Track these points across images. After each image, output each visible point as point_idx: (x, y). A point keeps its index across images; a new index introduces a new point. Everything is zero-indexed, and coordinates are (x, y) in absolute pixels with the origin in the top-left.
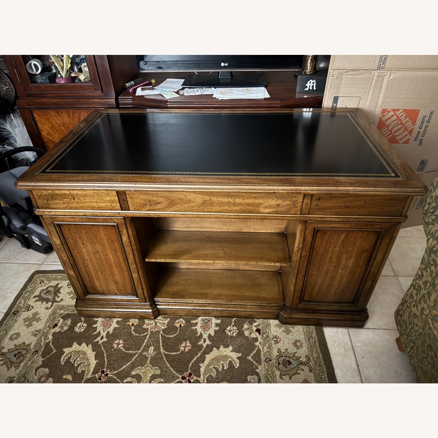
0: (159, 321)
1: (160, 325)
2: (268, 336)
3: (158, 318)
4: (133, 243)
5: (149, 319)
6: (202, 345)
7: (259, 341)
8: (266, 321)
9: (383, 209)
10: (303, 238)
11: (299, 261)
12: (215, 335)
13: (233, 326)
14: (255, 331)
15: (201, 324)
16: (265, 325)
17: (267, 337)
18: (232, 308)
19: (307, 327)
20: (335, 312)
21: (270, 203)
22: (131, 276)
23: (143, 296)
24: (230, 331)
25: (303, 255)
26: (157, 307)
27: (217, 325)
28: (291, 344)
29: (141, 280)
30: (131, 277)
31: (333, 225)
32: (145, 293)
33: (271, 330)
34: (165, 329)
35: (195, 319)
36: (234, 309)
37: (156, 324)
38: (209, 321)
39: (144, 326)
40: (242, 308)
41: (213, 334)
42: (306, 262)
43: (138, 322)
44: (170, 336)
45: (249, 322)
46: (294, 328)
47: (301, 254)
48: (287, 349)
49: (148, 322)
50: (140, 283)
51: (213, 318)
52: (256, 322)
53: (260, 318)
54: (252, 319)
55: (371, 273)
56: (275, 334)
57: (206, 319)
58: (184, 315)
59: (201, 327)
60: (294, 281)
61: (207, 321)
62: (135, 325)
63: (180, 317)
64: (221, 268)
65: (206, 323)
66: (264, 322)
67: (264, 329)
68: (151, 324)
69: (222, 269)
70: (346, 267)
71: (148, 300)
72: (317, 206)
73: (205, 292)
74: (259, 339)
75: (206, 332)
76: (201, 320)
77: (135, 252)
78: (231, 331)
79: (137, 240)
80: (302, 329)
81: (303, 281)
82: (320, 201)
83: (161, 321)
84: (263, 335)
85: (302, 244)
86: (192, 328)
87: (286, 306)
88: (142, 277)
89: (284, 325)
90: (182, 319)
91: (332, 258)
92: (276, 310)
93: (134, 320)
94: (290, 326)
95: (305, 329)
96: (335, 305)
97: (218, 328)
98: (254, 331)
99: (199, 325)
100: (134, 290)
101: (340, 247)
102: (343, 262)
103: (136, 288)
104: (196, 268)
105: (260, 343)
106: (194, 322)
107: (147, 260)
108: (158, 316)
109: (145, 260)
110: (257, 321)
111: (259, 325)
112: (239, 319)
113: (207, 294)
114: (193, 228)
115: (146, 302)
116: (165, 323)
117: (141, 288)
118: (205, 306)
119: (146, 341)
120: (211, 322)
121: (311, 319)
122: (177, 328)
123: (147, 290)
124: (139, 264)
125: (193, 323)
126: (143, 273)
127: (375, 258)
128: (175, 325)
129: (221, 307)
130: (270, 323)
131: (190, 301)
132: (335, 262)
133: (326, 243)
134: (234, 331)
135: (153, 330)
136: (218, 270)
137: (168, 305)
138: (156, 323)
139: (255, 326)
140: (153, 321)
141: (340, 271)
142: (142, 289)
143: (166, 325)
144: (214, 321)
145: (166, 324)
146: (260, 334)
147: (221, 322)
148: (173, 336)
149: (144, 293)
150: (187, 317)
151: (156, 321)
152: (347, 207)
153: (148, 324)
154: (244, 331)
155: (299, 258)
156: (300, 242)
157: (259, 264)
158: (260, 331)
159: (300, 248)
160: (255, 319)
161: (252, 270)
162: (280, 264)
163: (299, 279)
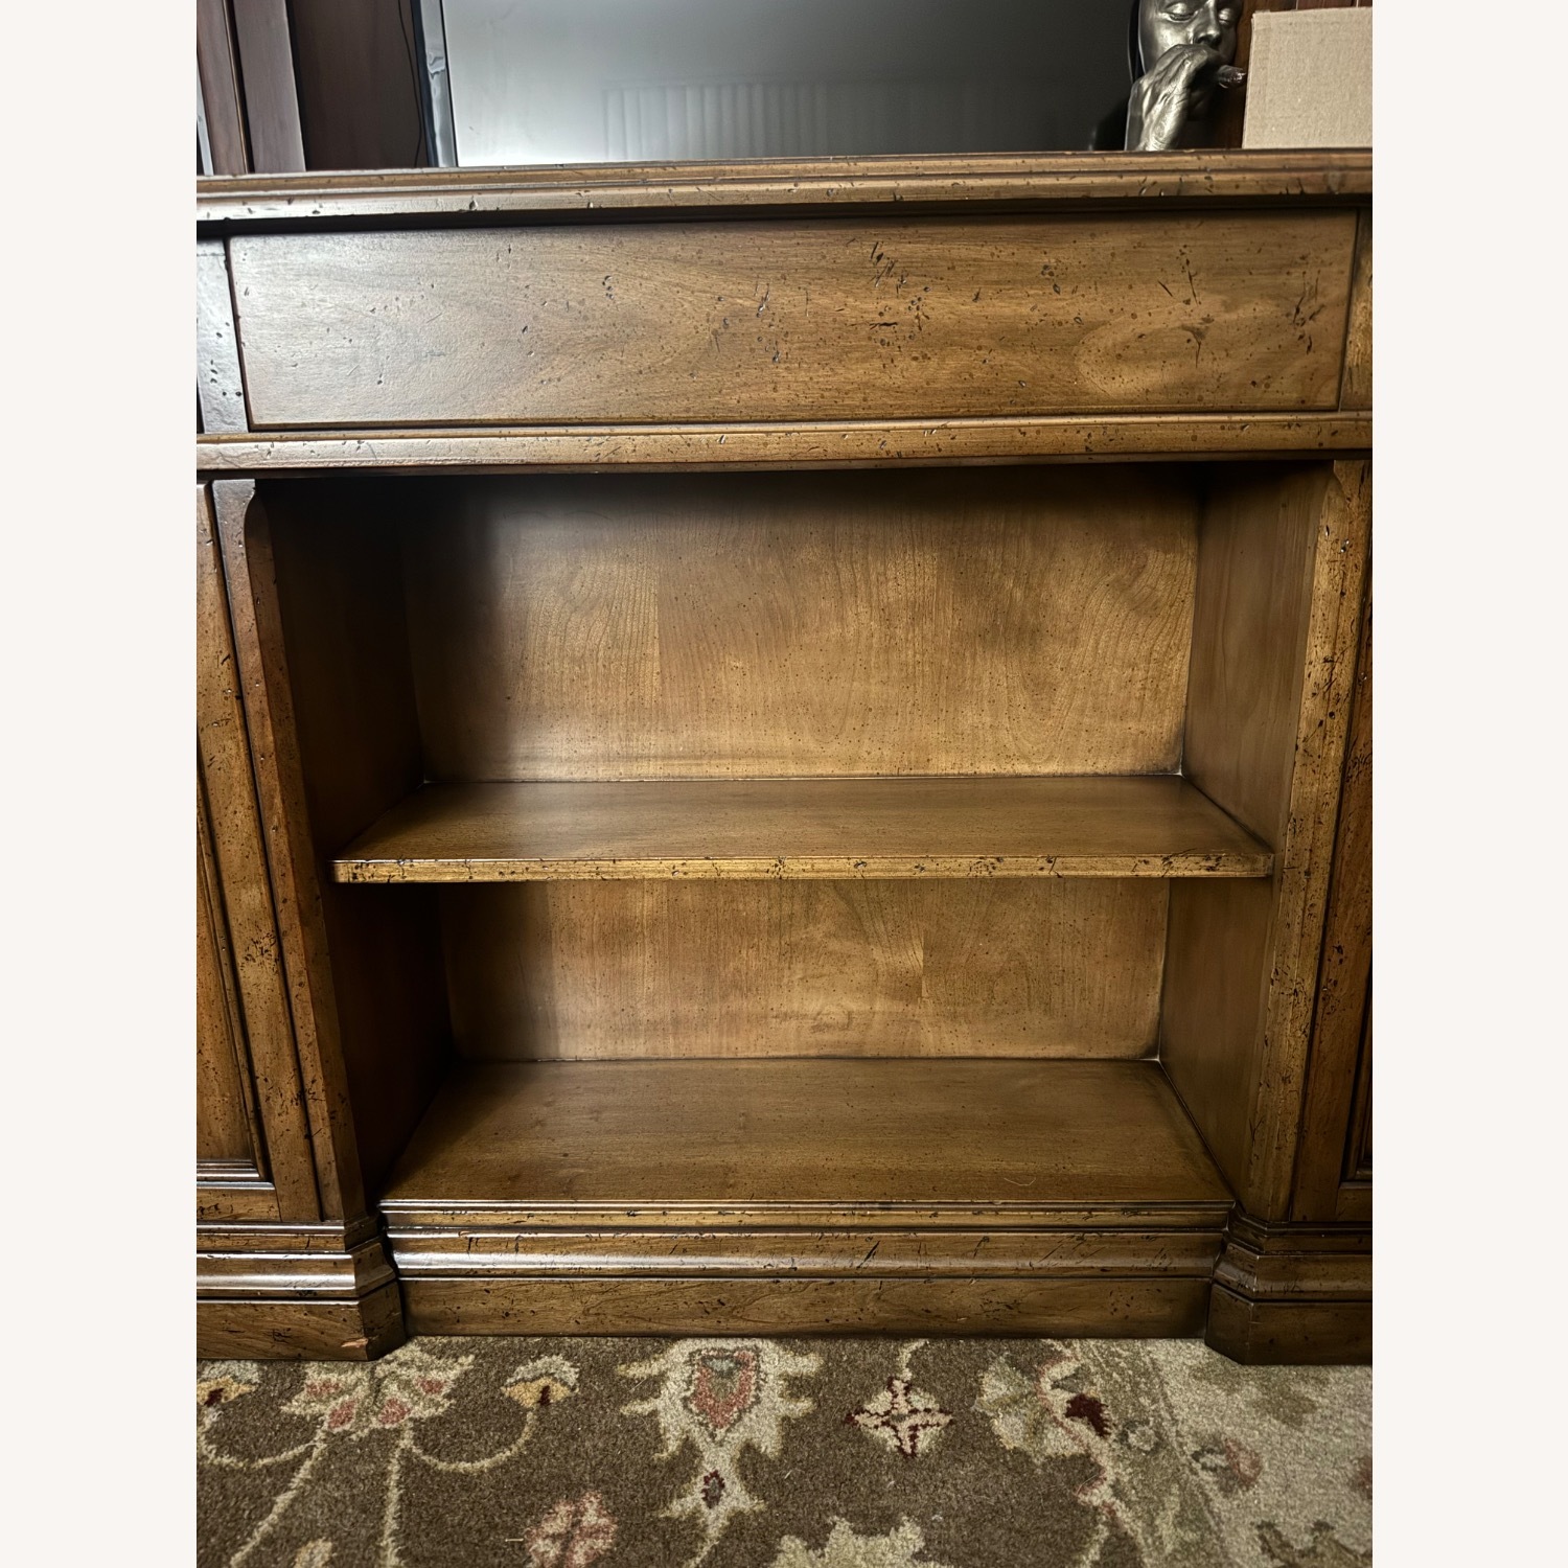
0: (403, 1372)
1: (404, 1398)
2: (1160, 1444)
3: (398, 1352)
4: (257, 700)
5: (334, 1355)
6: (694, 1516)
7: (1110, 1475)
8: (1123, 1349)
11: (1333, 803)
12: (784, 1451)
13: (907, 1389)
14: (1068, 1415)
15: (689, 1382)
16: (1122, 1372)
17: (1155, 1451)
18: (896, 1255)
21: (1143, 316)
22: (229, 984)
23: (302, 1162)
24: (890, 1420)
26: (394, 1264)
27: (796, 1386)
29: (298, 1023)
30: (231, 996)
32: (317, 1140)
33: (1174, 1400)
34: (432, 1419)
35: (645, 1357)
36: (908, 1264)
37: (377, 1387)
38: (741, 1364)
39: (295, 1407)
40: (964, 1255)
41: (769, 1442)
43: (255, 1378)
44: (463, 1466)
45: (1012, 1362)
46: (1324, 1382)
47: (1351, 744)
48: (1321, 1526)
49: (324, 1376)
50: (286, 1049)
51: (767, 1346)
52: (1057, 1357)
53: (1084, 1334)
54: (1030, 1345)
56: (1207, 1427)
57: (722, 1355)
58: (572, 1327)
59: (685, 1399)
60: (1309, 986)
61: (725, 1365)
62: (233, 1396)
63: (550, 1340)
64: (809, 1046)
65: (721, 1374)
66: (1112, 1354)
67: (1121, 1396)
68: (342, 1393)
69: (813, 1052)
71: (334, 1198)
73: (718, 1161)
74: (1104, 1461)
75: (720, 1433)
76: (690, 1362)
77: (269, 779)
78: (901, 1418)
79: (286, 686)
83: (414, 1373)
84: (1123, 1437)
85: (1349, 656)
86: (625, 1410)
87: (1252, 1216)
88: (306, 994)
89: (1251, 1370)
90: (558, 1359)
92: (1187, 1251)
93: (234, 1367)
94: (1292, 1372)
97: (805, 1405)
98: (1059, 1413)
99: (673, 1388)
100: (250, 1106)
103: (262, 1091)
104: (661, 1054)
105: (1117, 1489)
106: (638, 1371)
107: (344, 871)
108: (402, 1342)
109: (330, 872)
110: (1068, 1352)
111: (1080, 1375)
112: (943, 1345)
113: (728, 1170)
114: (648, 758)
115: (323, 1217)
116: (440, 1385)
117: (290, 1090)
118: (717, 1248)
119: (282, 1500)
120: (757, 1369)
122: (516, 1411)
123: (332, 1115)
124: (290, 880)
125: (631, 1381)
126: (311, 961)
128: (507, 1391)
129: (819, 1251)
130: (1153, 1362)
131: (614, 1211)
134: (917, 1420)
135: (347, 1427)
136: (792, 1064)
137: (470, 1246)
138: (381, 1380)
139: (1056, 1385)
140: (359, 1374)
142: (302, 1096)
143: (448, 1397)
144: (776, 1362)
145: (446, 1390)
146: (1102, 1433)
147: (826, 1370)
148: (486, 1463)
149: (309, 1137)
150: (590, 1344)
151: (382, 1369)
153: (324, 1393)
154: (984, 1417)
155: (1338, 777)
156: (1338, 646)
157: (1067, 869)
158: (1101, 1411)
159: (1343, 693)
160: (1049, 1341)
161: (990, 1053)
162: (1203, 864)
163: (1341, 961)
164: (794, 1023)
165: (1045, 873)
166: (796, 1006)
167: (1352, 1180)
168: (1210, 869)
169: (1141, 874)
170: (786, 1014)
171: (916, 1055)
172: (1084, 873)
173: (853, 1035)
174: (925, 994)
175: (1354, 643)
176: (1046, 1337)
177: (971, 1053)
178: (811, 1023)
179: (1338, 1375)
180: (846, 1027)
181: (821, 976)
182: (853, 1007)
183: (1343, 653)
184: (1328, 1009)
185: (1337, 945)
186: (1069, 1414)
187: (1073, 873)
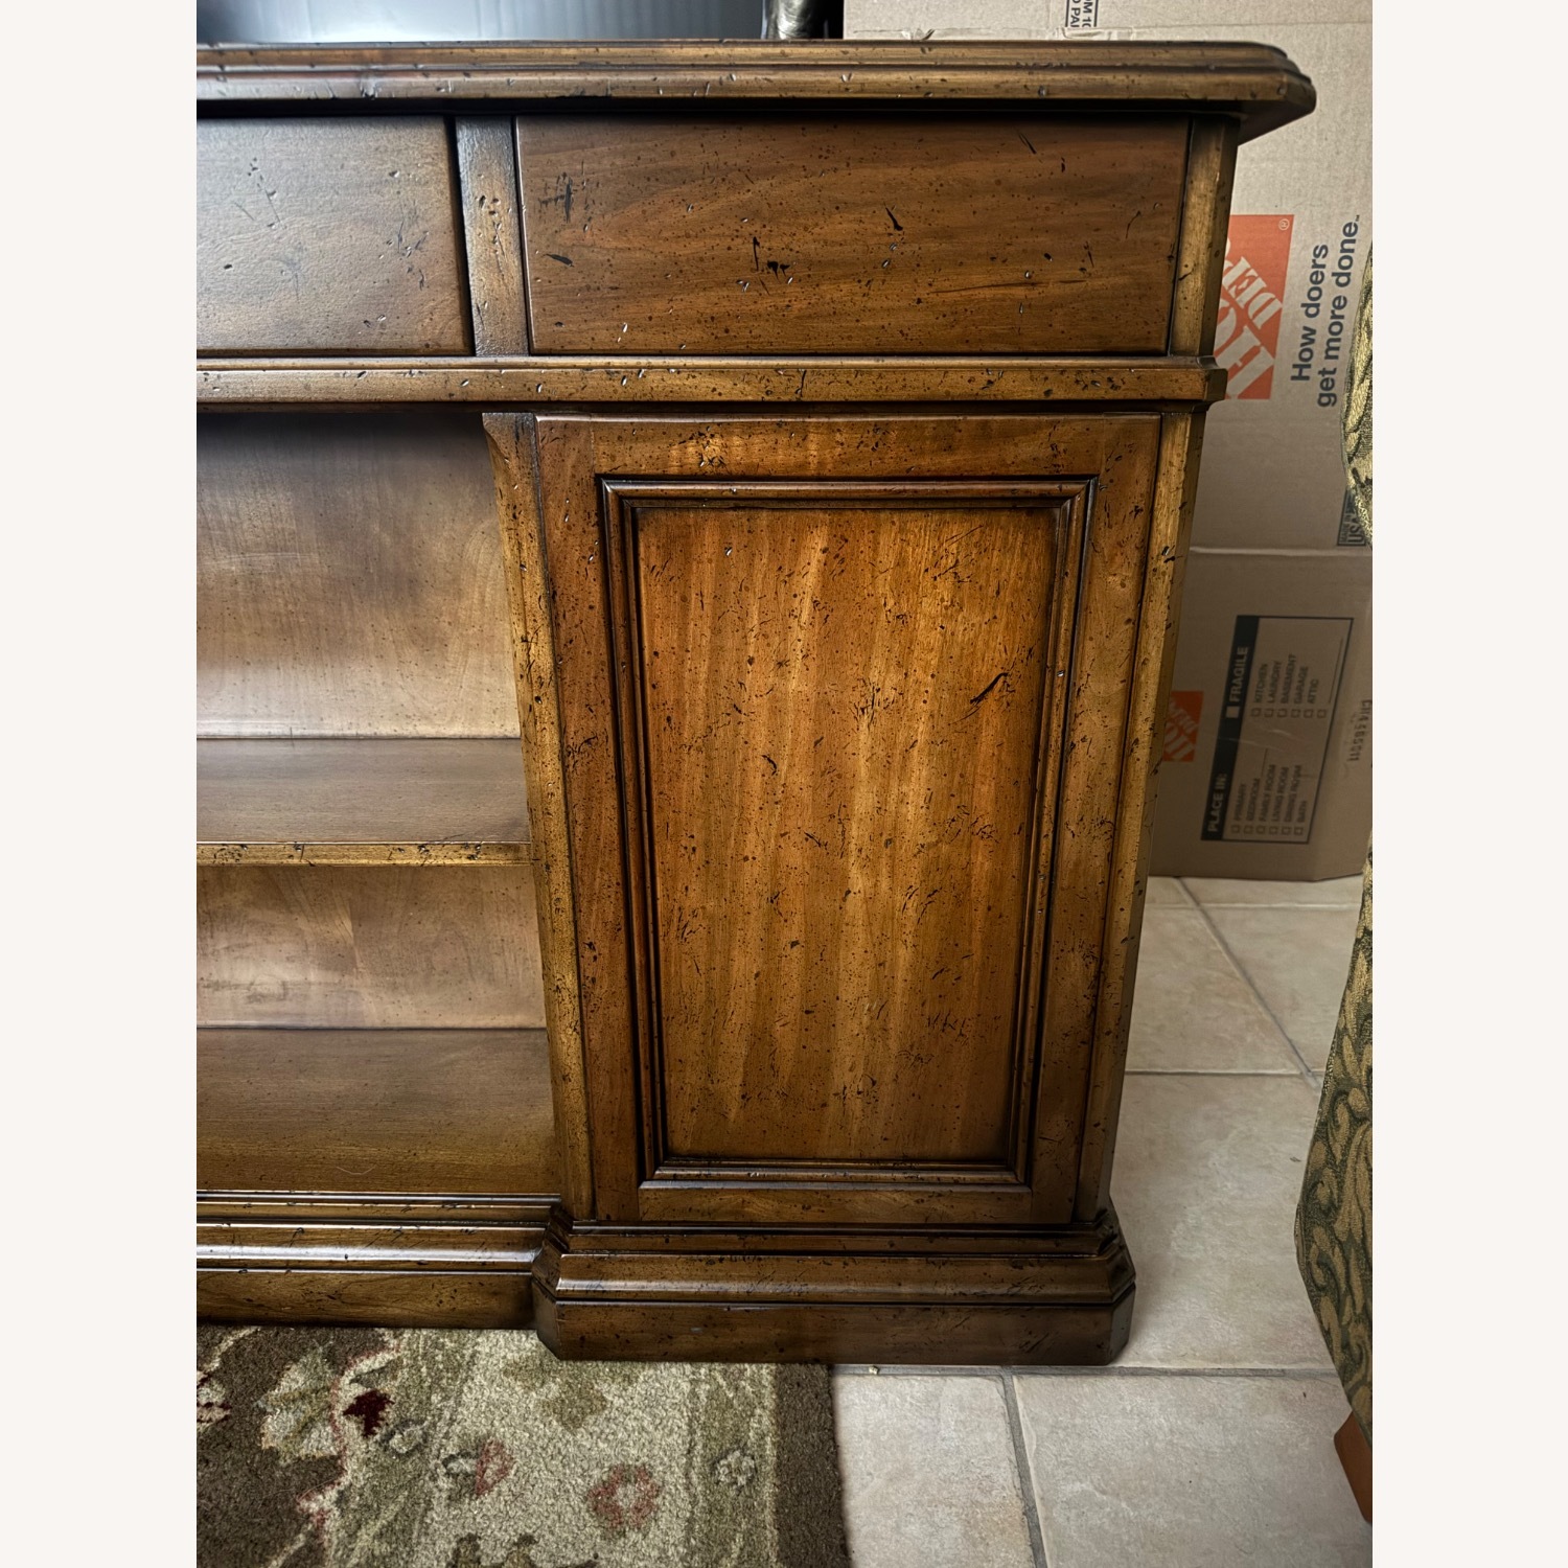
2: (421, 1446)
7: (345, 1480)
8: (451, 1340)
9: (1031, 283)
10: (538, 579)
14: (347, 1412)
16: (433, 1366)
17: (409, 1454)
18: (210, 1245)
19: (725, 1374)
20: (901, 1243)
25: (574, 740)
28: (576, 1501)
31: (714, 448)
33: (466, 1398)
40: (280, 1246)
42: (611, 801)
45: (329, 1355)
46: (629, 1380)
47: (562, 731)
48: (527, 1540)
52: (383, 1346)
53: (417, 1324)
54: (361, 1333)
55: (1064, 880)
56: (480, 1428)
60: (571, 982)
66: (437, 1346)
67: (414, 1393)
70: (889, 842)
72: (566, 261)
74: (350, 1466)
80: (686, 1387)
81: (622, 970)
82: (577, 213)
84: (388, 1437)
85: (544, 635)
89: (564, 1366)
91: (783, 767)
94: (604, 1368)
95: (703, 1390)
96: (885, 1182)
98: (340, 1408)
101: (813, 666)
102: (863, 801)
105: (342, 1499)
110: (393, 1343)
111: (390, 1369)
112: (272, 1333)
121: (738, 1299)
127: (1066, 749)
130: (474, 1355)
132: (806, 795)
133: (716, 631)
136: (225, 1035)
141: (858, 881)
146: (368, 1432)
152: (773, 265)
154: (262, 1413)
155: (558, 765)
156: (530, 624)
157: (317, 857)
158: (383, 1409)
159: (546, 677)
160: (382, 1331)
161: (437, 1024)
162: (462, 852)
163: (595, 958)
164: (227, 993)
165: (295, 861)
166: (226, 976)
167: (651, 1179)
168: (471, 857)
169: (398, 862)
170: (217, 983)
171: (360, 1025)
172: (338, 862)
173: (289, 1006)
174: (360, 965)
175: (546, 622)
176: (380, 1327)
177: (418, 1024)
178: (243, 993)
179: (651, 1372)
180: (283, 998)
181: (248, 945)
182: (287, 977)
183: (536, 633)
184: (591, 1008)
185: (588, 941)
186: (350, 1411)
187: (325, 861)
